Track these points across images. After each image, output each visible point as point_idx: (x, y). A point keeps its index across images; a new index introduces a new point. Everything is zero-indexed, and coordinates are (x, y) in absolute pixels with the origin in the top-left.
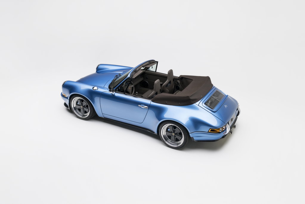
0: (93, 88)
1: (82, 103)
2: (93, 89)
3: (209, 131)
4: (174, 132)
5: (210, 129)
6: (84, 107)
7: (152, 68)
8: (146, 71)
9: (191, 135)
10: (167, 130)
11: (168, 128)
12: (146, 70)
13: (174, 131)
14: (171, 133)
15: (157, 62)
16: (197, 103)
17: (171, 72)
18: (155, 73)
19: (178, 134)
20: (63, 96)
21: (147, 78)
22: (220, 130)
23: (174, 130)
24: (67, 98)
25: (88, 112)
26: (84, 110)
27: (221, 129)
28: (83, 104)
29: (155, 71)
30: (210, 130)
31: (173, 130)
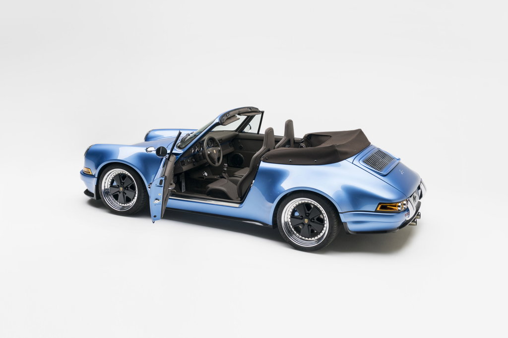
0: (147, 149)
1: (123, 181)
2: (147, 151)
3: (378, 209)
4: (307, 217)
5: (380, 204)
6: (126, 188)
7: (251, 128)
8: (240, 134)
9: (344, 218)
10: (292, 215)
11: (296, 211)
12: (239, 132)
13: (308, 214)
14: (302, 219)
15: (263, 113)
16: (351, 159)
17: (289, 126)
18: (258, 135)
19: (315, 221)
20: (85, 174)
21: (241, 148)
22: (399, 206)
23: (307, 212)
24: (93, 176)
25: (134, 198)
26: (125, 196)
27: (400, 204)
28: (124, 183)
29: (257, 132)
30: (380, 206)
31: (306, 214)
